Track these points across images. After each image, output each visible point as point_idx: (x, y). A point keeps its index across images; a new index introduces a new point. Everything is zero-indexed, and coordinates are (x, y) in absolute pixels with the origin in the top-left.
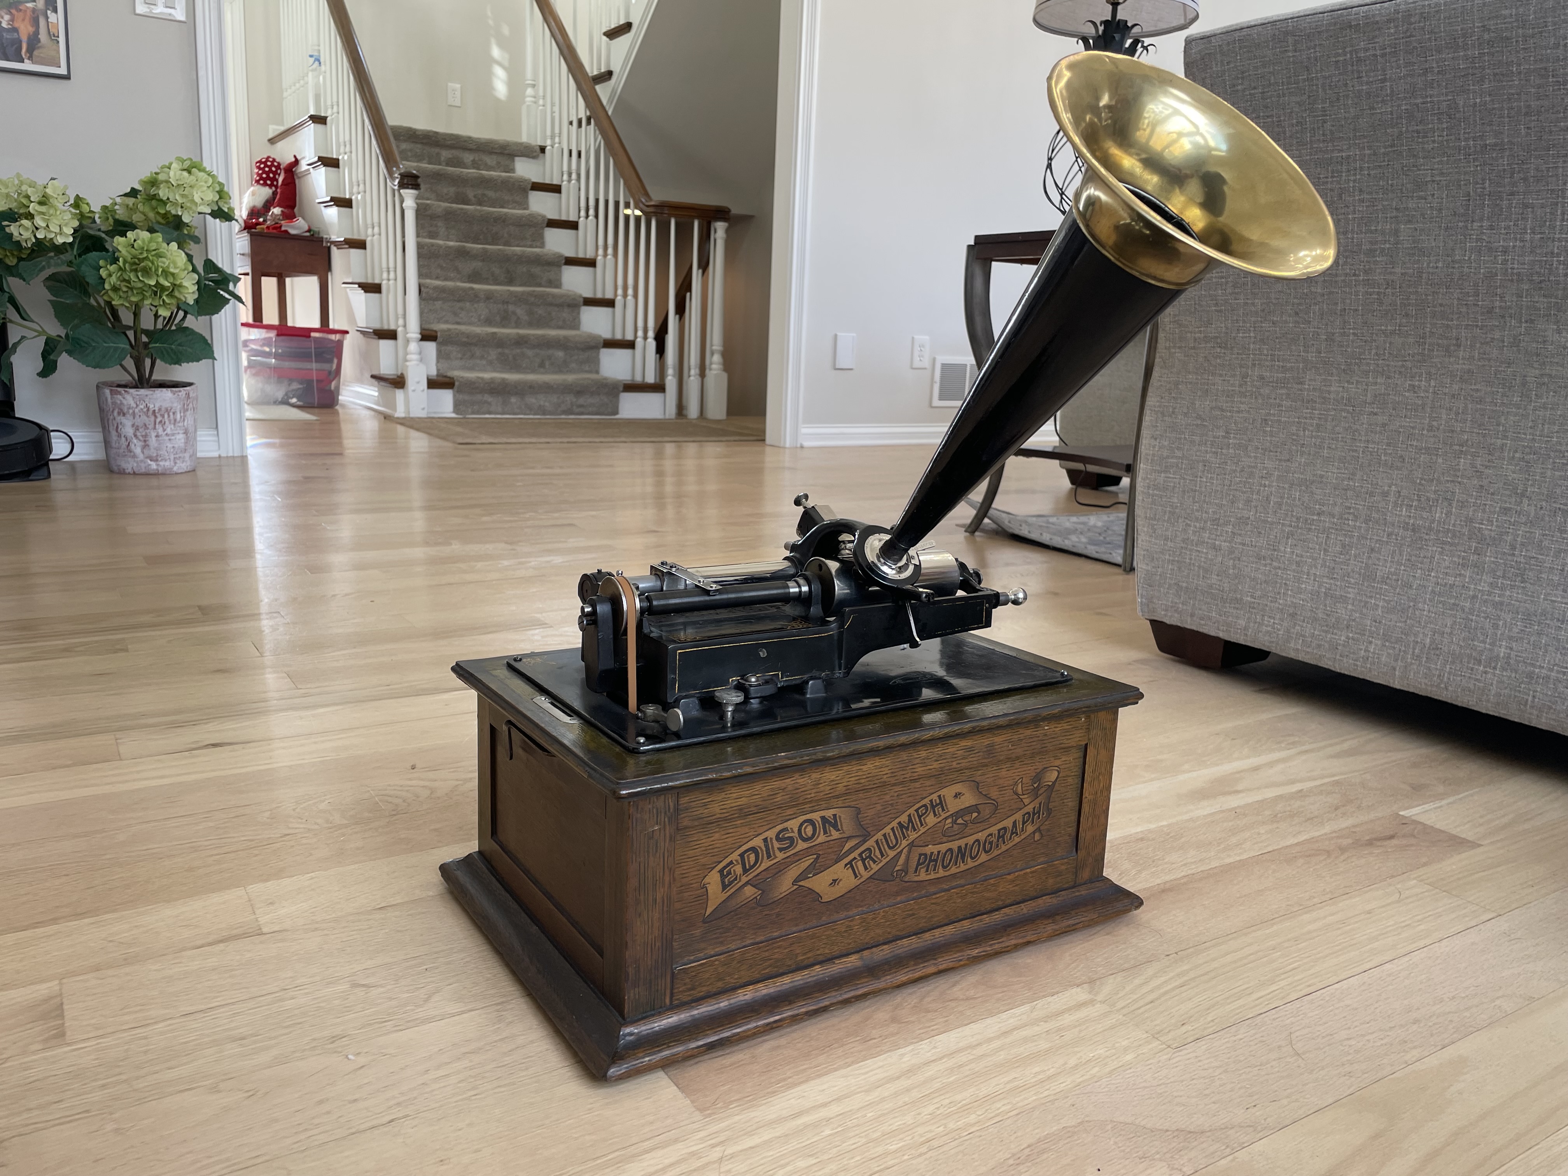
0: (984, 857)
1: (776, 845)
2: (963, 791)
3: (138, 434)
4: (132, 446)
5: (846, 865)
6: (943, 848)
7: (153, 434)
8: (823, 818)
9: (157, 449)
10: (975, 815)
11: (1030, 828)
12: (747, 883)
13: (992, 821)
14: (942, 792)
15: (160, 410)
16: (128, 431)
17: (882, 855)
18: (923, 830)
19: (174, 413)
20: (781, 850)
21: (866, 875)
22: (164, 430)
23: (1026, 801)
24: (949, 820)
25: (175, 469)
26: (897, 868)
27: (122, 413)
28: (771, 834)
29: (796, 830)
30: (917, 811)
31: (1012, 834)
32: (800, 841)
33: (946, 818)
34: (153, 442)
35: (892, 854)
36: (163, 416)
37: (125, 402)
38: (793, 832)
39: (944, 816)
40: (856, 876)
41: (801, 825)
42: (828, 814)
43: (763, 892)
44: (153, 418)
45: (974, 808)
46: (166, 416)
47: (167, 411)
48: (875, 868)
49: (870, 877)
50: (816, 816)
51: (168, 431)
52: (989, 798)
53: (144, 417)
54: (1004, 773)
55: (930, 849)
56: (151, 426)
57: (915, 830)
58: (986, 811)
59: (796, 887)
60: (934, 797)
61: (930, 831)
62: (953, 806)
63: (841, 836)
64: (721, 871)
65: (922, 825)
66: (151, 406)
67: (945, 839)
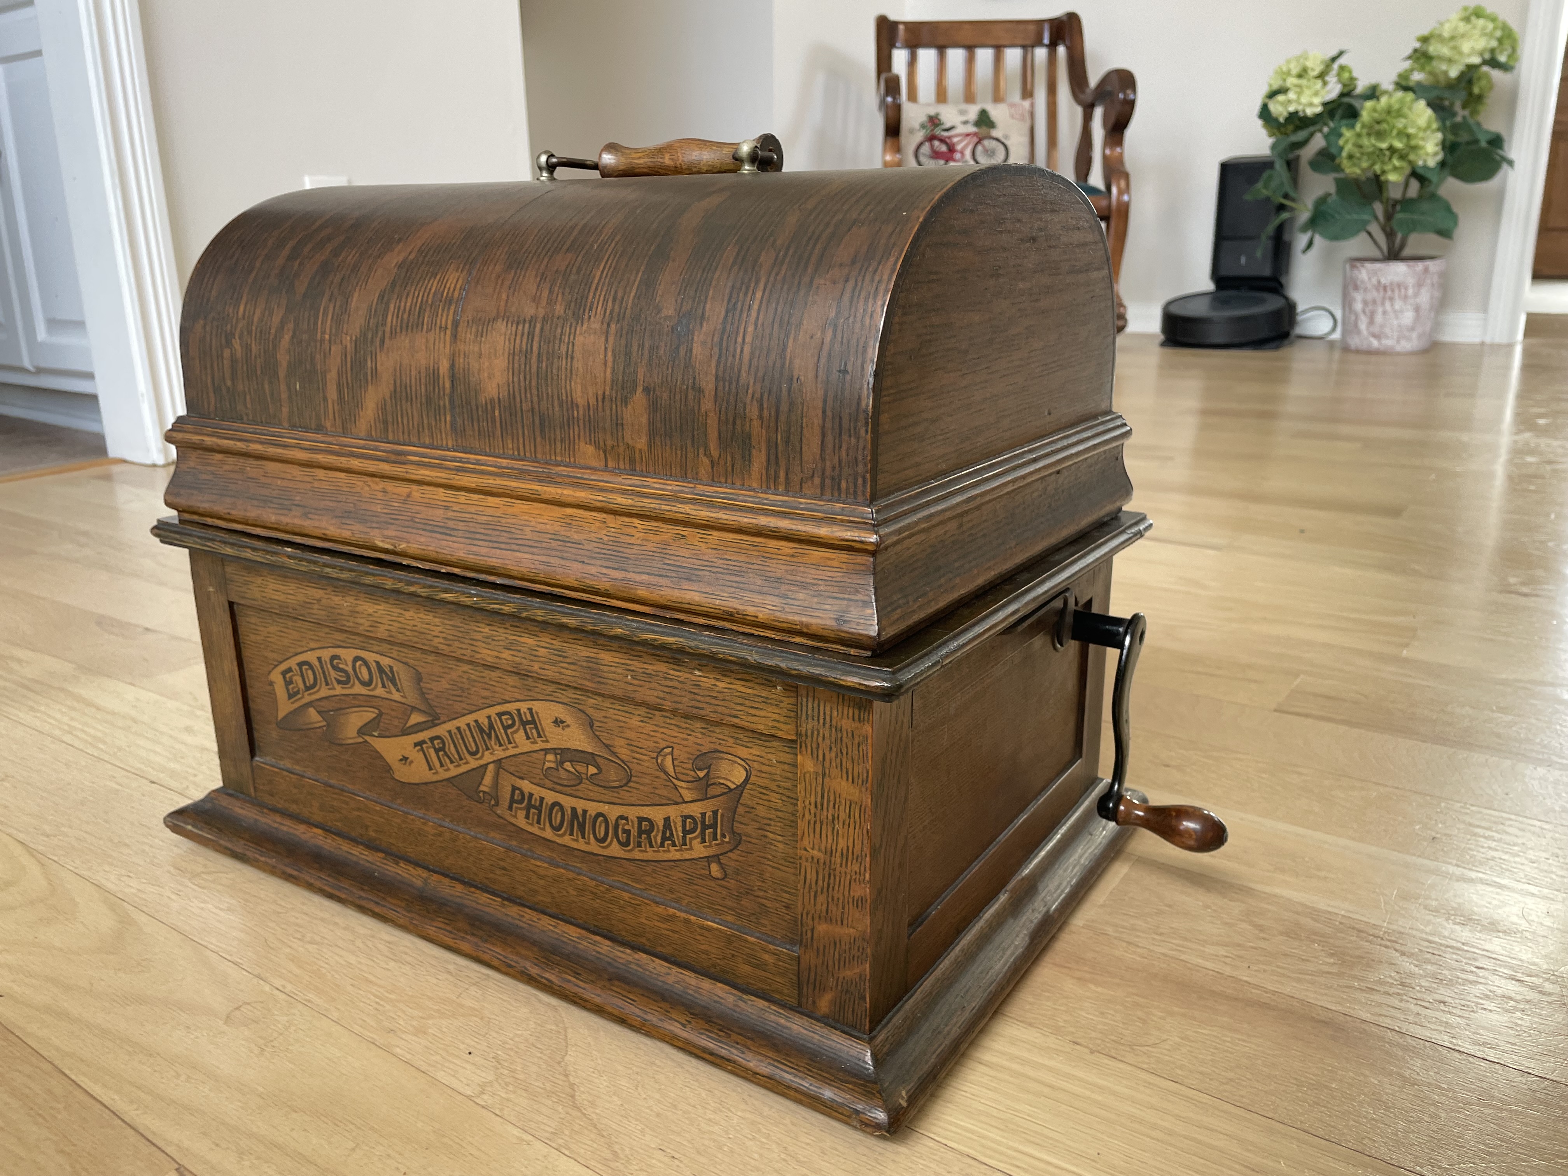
0: (615, 850)
1: (333, 673)
2: (569, 720)
3: (1367, 310)
4: (1359, 323)
5: (416, 745)
6: (551, 797)
7: (1380, 310)
8: (377, 663)
9: (1382, 326)
10: (592, 770)
11: (699, 850)
12: (310, 704)
13: (624, 794)
14: (537, 706)
15: (1391, 284)
16: (1358, 306)
17: (461, 759)
18: (511, 752)
19: (1406, 289)
20: (339, 682)
21: (443, 775)
22: (1392, 305)
23: (687, 795)
24: (550, 757)
25: (1398, 348)
26: (482, 788)
27: (1356, 288)
28: (326, 654)
29: (350, 664)
30: (499, 715)
31: (664, 839)
32: (357, 682)
33: (546, 751)
34: (1379, 318)
35: (473, 763)
36: (1393, 291)
37: (1360, 276)
38: (347, 665)
39: (540, 745)
40: (431, 769)
41: (357, 659)
42: (385, 661)
43: (328, 725)
44: (1382, 292)
45: (588, 758)
46: (1397, 291)
47: (1399, 286)
48: (454, 771)
49: (448, 780)
50: (370, 657)
51: (1397, 307)
52: (614, 754)
53: (1375, 294)
54: (635, 722)
55: (526, 786)
56: (1379, 301)
57: (501, 745)
58: (613, 776)
59: (361, 740)
60: (524, 707)
61: (523, 757)
62: (558, 738)
63: (403, 700)
64: (284, 673)
65: (510, 743)
66: (1383, 281)
67: (548, 783)
